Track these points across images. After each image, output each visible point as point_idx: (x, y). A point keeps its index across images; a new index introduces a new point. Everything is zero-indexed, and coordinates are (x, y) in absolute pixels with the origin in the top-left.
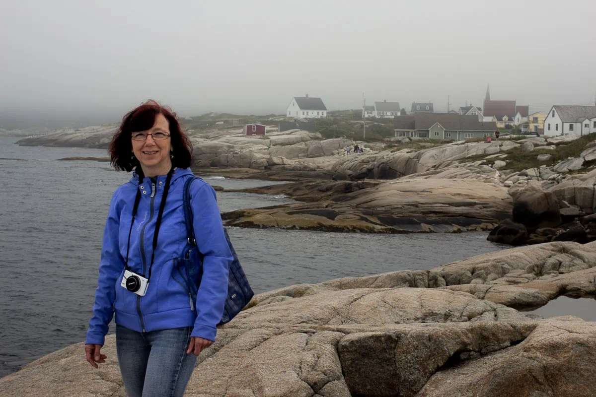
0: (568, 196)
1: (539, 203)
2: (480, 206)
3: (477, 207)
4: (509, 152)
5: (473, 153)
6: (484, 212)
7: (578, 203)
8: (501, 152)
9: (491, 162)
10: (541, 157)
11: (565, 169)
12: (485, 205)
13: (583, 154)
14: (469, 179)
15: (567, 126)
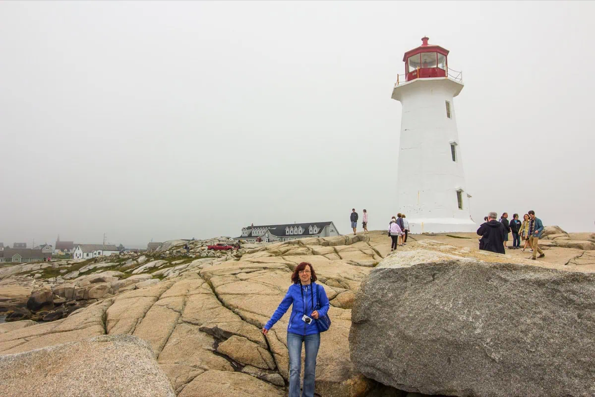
0: (60, 292)
1: (41, 298)
2: (10, 301)
3: (8, 302)
4: (45, 269)
5: (24, 270)
6: (12, 304)
7: (66, 295)
8: (41, 269)
9: (33, 275)
10: (62, 271)
11: (68, 278)
12: (13, 300)
13: (80, 269)
14: (15, 285)
15: (85, 254)
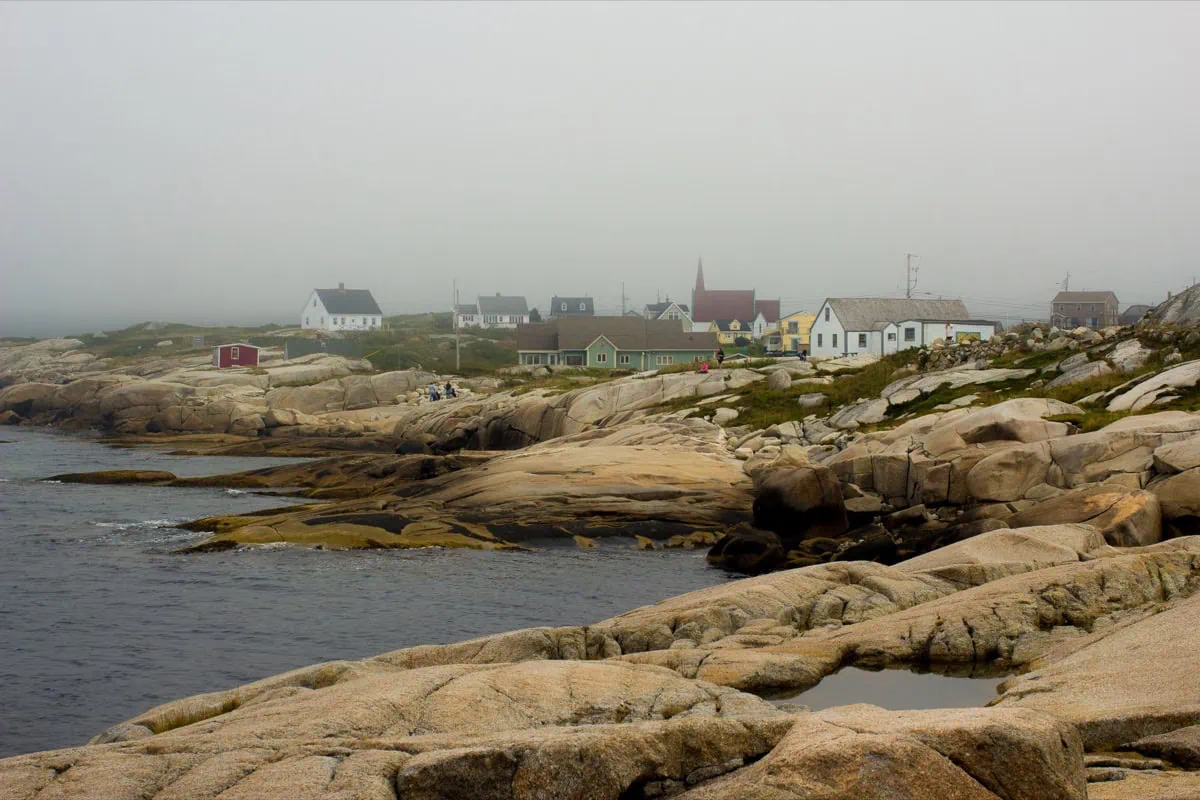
0: (858, 474)
1: (805, 490)
2: (690, 498)
3: (683, 500)
4: (743, 391)
5: (672, 394)
6: (698, 510)
7: (879, 486)
8: (728, 390)
9: (709, 412)
10: (807, 400)
11: (853, 422)
12: (699, 497)
13: (886, 392)
14: (667, 446)
15: (854, 337)
